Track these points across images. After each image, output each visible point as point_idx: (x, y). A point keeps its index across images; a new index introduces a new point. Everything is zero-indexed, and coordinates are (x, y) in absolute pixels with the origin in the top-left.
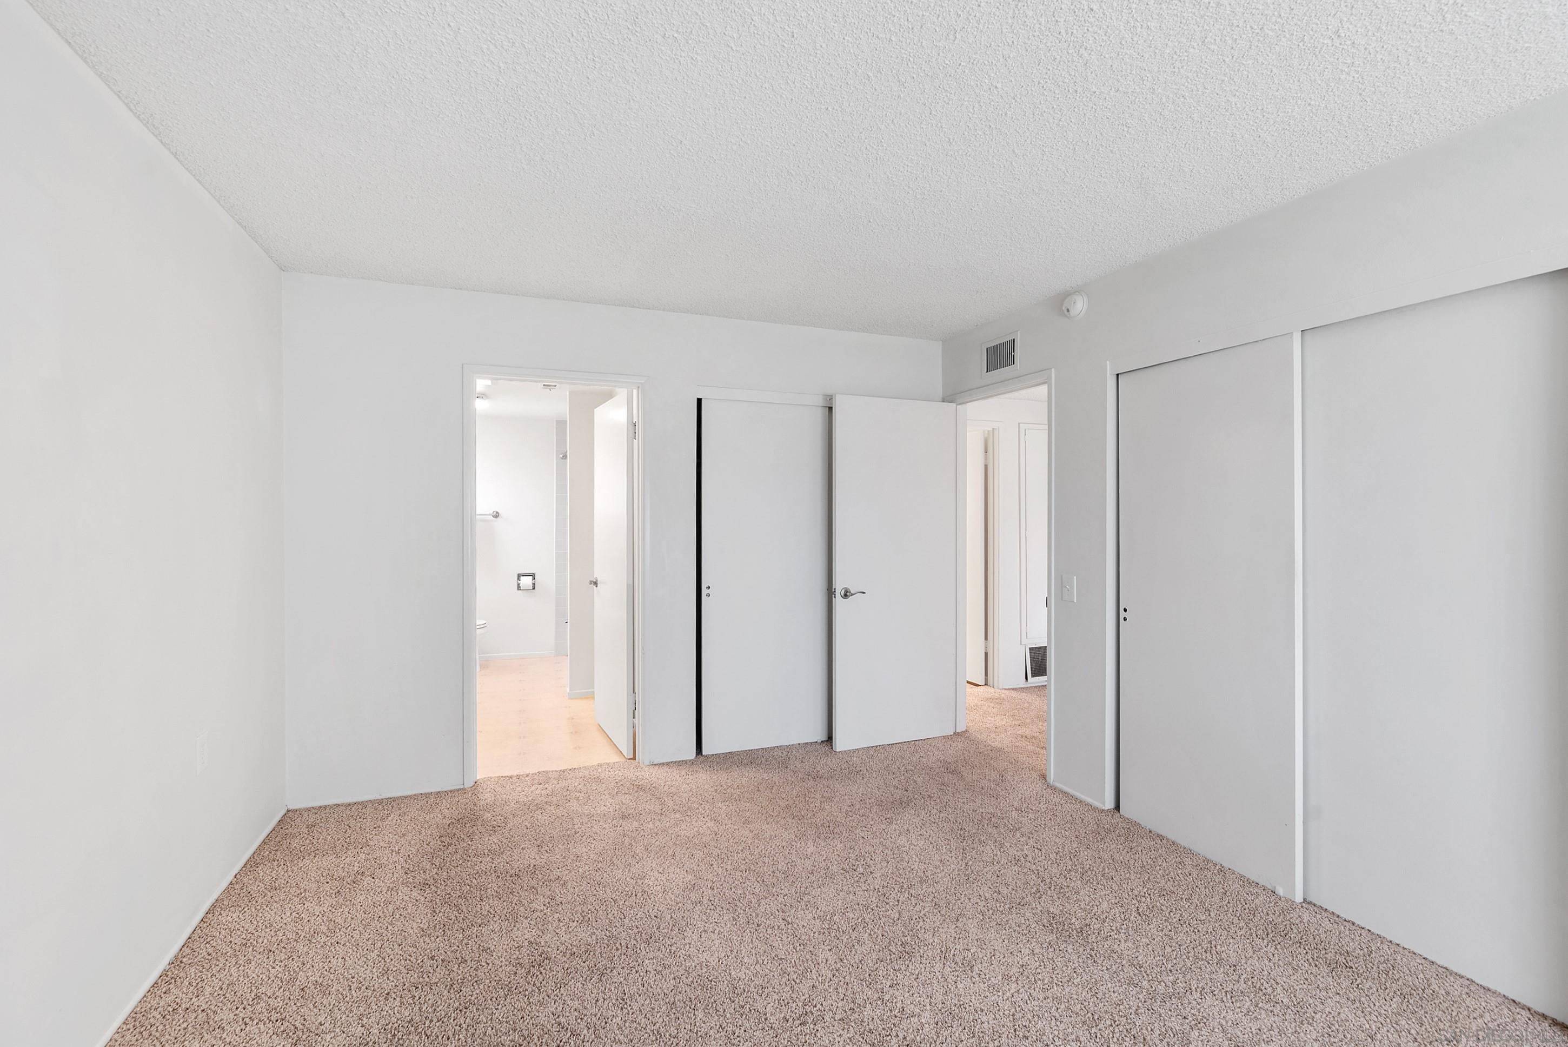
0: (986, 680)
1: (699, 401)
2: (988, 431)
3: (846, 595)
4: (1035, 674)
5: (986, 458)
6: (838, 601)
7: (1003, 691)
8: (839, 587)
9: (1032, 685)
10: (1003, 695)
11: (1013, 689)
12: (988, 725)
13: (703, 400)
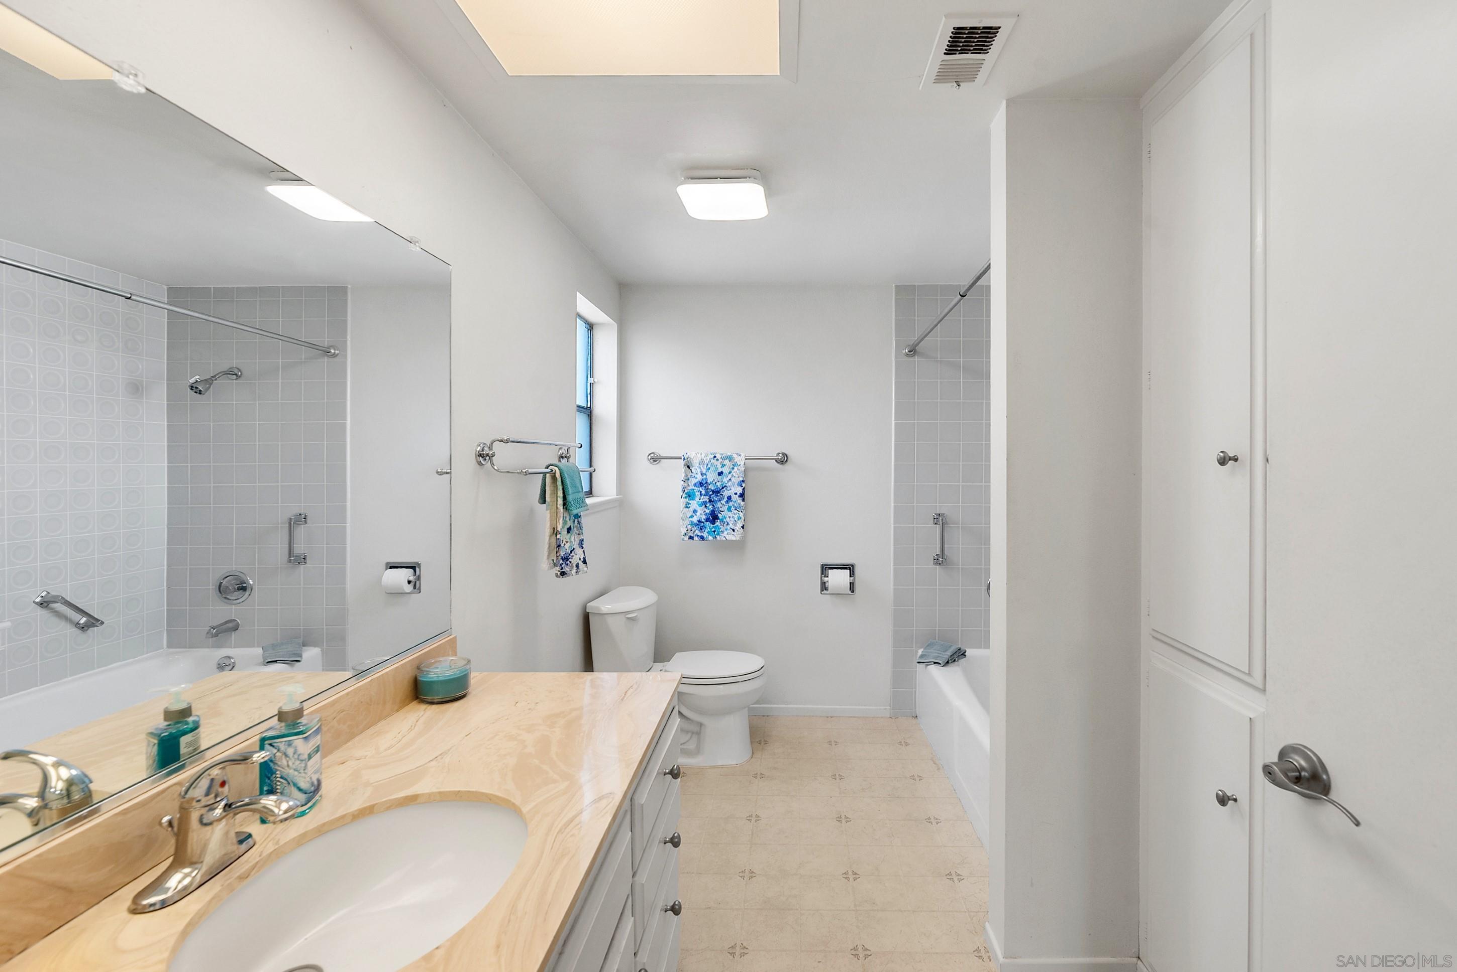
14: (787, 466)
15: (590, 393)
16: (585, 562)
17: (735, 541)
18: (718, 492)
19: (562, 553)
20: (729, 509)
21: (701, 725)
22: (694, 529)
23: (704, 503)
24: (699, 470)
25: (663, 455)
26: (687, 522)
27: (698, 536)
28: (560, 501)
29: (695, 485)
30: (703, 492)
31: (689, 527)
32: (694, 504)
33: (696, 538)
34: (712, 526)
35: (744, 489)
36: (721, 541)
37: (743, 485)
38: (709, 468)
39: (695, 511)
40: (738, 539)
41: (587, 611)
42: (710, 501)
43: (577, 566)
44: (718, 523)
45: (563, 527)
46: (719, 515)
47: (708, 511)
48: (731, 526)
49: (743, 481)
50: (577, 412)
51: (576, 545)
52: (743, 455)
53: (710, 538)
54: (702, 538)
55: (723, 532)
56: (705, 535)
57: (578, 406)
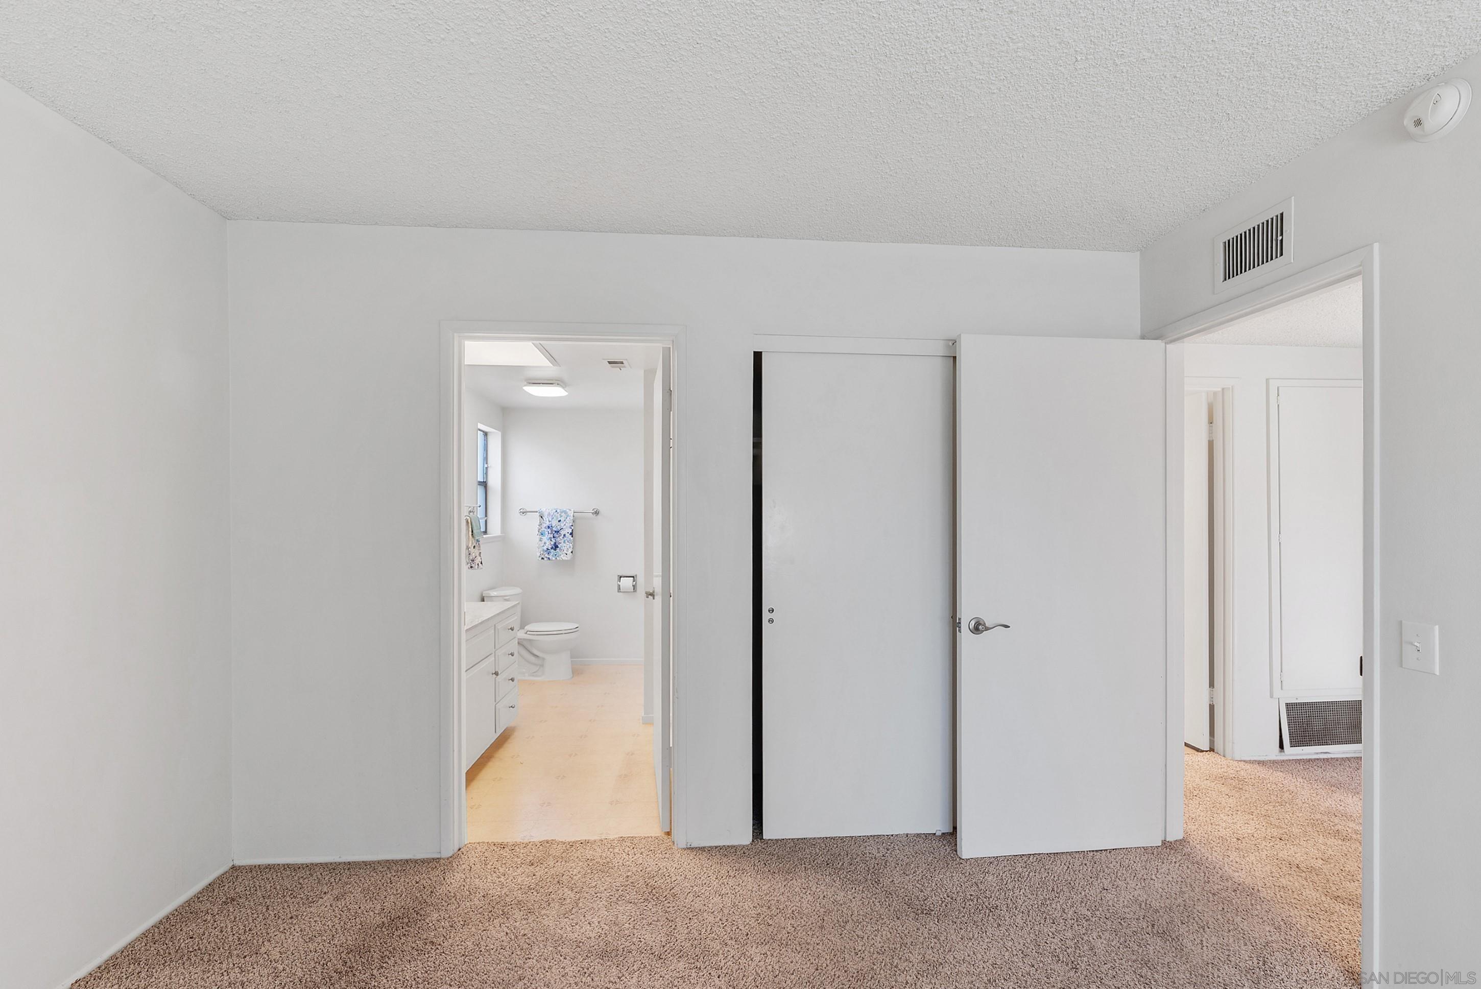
0: (1212, 742)
1: (758, 356)
2: (1215, 393)
3: (978, 628)
4: (1296, 742)
5: (1211, 432)
6: (965, 636)
7: (1242, 764)
8: (966, 616)
9: (1291, 758)
10: (1242, 773)
11: (1260, 763)
12: (1223, 833)
13: (763, 353)
14: (599, 516)
15: (486, 473)
16: (481, 563)
17: (568, 560)
18: (558, 532)
19: (471, 558)
20: (564, 542)
21: (544, 659)
22: (544, 554)
23: (550, 539)
24: (547, 519)
25: (528, 510)
26: (540, 549)
27: (547, 557)
28: (470, 533)
29: (545, 528)
30: (550, 532)
31: (542, 552)
32: (545, 539)
33: (545, 559)
34: (554, 551)
35: (572, 530)
36: (560, 560)
37: (572, 528)
38: (553, 518)
39: (545, 543)
40: (569, 559)
41: (484, 595)
42: (554, 537)
43: (478, 564)
44: (558, 550)
45: (471, 546)
46: (559, 545)
47: (552, 543)
48: (565, 551)
49: (572, 526)
50: (478, 486)
51: (477, 555)
52: (572, 510)
53: (554, 559)
54: (549, 559)
55: (560, 555)
56: (550, 557)
57: (480, 482)
